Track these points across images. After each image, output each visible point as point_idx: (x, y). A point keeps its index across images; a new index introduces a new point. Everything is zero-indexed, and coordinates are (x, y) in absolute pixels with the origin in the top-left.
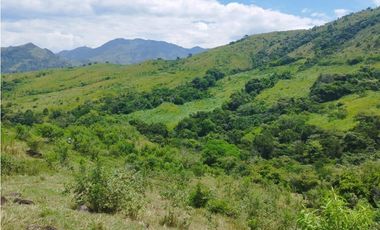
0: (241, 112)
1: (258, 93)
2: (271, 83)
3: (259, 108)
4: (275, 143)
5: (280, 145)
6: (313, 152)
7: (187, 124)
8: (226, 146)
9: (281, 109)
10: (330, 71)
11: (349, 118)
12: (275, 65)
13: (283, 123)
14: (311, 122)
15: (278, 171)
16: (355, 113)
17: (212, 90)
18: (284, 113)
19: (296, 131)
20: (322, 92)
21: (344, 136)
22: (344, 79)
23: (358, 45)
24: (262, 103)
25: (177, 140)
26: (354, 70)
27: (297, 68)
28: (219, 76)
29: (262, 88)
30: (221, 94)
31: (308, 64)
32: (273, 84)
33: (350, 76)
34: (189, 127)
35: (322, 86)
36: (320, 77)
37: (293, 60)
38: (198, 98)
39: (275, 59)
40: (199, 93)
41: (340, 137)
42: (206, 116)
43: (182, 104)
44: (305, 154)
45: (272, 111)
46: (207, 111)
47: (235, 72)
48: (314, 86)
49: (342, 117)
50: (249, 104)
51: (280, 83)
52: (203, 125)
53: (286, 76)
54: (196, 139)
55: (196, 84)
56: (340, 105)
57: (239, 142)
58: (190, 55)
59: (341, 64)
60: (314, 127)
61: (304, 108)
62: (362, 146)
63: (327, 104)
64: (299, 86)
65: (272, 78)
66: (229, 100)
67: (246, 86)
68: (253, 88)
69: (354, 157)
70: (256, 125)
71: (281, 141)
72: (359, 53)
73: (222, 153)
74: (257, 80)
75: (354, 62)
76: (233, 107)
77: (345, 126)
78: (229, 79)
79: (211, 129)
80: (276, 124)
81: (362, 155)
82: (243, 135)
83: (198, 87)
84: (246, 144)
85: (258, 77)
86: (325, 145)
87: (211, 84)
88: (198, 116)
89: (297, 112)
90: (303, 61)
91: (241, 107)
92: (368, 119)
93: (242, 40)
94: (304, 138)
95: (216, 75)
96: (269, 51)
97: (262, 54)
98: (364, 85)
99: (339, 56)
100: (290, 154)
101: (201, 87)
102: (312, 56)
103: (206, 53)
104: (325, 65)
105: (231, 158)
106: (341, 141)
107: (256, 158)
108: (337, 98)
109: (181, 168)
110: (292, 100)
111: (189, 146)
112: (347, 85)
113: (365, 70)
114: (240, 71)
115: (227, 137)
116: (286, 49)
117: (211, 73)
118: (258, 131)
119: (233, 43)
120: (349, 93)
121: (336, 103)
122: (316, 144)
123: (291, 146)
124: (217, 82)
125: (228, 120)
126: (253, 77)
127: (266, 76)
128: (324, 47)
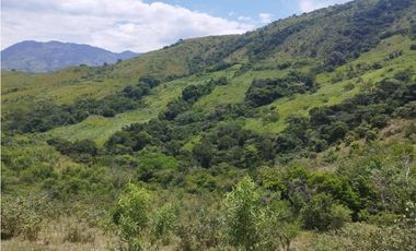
0: (180, 121)
1: (196, 100)
2: (208, 89)
3: (196, 115)
4: (214, 150)
5: (220, 152)
6: (250, 156)
7: (119, 139)
8: (163, 158)
9: (219, 116)
10: (263, 76)
11: (281, 121)
12: (211, 71)
13: (221, 129)
14: (247, 127)
15: (214, 179)
16: (286, 115)
17: (147, 99)
18: (222, 119)
19: (233, 137)
20: (256, 96)
21: (277, 138)
22: (275, 83)
23: (287, 50)
24: (200, 111)
25: (107, 158)
26: (283, 74)
27: (232, 73)
28: (153, 83)
29: (199, 95)
30: (156, 103)
31: (243, 69)
32: (210, 91)
33: (280, 81)
34: (122, 142)
35: (256, 90)
36: (254, 82)
37: (229, 65)
38: (131, 108)
39: (211, 65)
40: (133, 102)
41: (273, 140)
42: (141, 127)
43: (112, 116)
44: (243, 159)
45: (210, 118)
46: (143, 122)
47: (170, 78)
48: (249, 91)
49: (275, 120)
50: (187, 113)
51: (217, 90)
52: (137, 138)
53: (222, 82)
54: (131, 154)
55: (128, 92)
56: (272, 108)
57: (178, 153)
58: (120, 61)
59: (273, 69)
60: (249, 132)
61: (241, 114)
62: (292, 146)
63: (262, 108)
64: (235, 91)
65: (209, 85)
66: (166, 109)
67: (183, 93)
68: (190, 95)
69: (285, 157)
70: (194, 133)
71: (220, 148)
72: (288, 58)
73: (158, 167)
74: (193, 87)
75: (284, 67)
76: (170, 116)
77: (278, 129)
78: (165, 87)
79: (148, 142)
80: (214, 131)
81: (291, 155)
82: (182, 145)
83: (131, 96)
84: (186, 154)
85: (195, 84)
86: (260, 148)
87: (145, 93)
88: (132, 128)
89: (234, 118)
90: (238, 66)
91: (179, 117)
92: (296, 121)
93: (177, 44)
94: (241, 143)
95: (150, 82)
96: (205, 56)
97: (198, 59)
98: (293, 88)
99: (271, 61)
100: (229, 160)
101: (133, 97)
102: (246, 61)
103: (138, 58)
104: (258, 69)
105: (169, 171)
106: (274, 144)
107: (195, 167)
108: (270, 103)
109: (111, 188)
110: (229, 106)
111: (123, 163)
112: (278, 89)
113: (293, 74)
114: (176, 77)
115: (164, 150)
116: (221, 54)
117: (145, 80)
118: (197, 139)
119: (166, 48)
120: (280, 96)
121: (269, 106)
122: (252, 148)
123: (230, 153)
124: (152, 90)
125: (165, 131)
126: (189, 84)
127: (202, 83)
128: (257, 52)
